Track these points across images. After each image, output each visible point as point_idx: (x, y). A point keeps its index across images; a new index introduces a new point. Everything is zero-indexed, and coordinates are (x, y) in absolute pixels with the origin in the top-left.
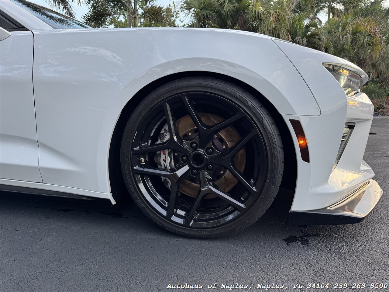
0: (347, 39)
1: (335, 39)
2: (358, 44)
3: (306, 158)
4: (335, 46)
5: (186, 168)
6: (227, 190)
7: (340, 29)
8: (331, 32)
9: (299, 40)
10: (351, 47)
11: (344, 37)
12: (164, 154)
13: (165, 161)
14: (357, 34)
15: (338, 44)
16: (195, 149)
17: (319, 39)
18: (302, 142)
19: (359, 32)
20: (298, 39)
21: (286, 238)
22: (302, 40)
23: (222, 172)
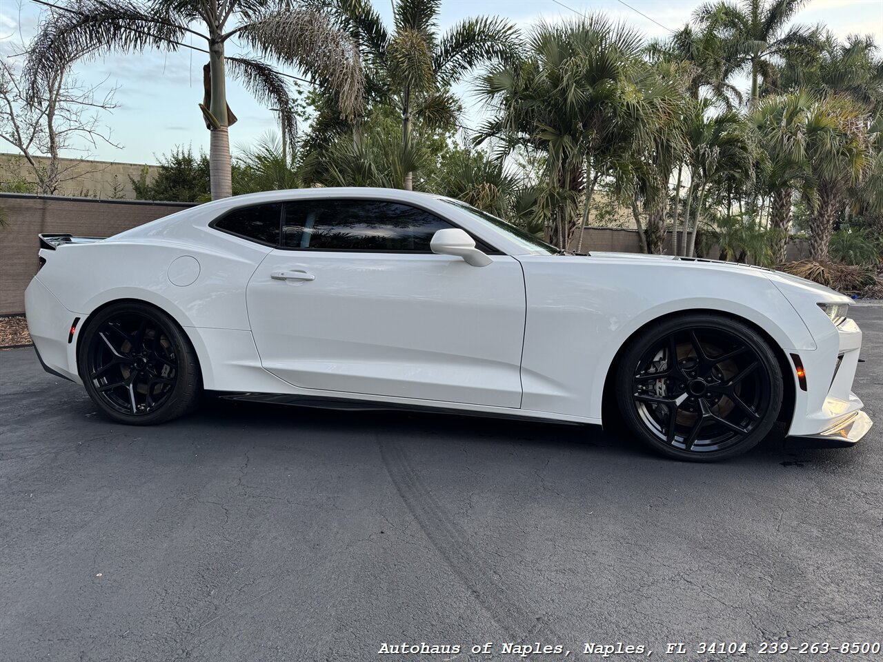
0: (797, 142)
1: (772, 143)
2: (821, 151)
3: (804, 387)
4: (774, 155)
5: (685, 396)
6: (724, 415)
7: (784, 124)
8: (765, 127)
9: (706, 151)
10: (806, 157)
11: (792, 139)
12: (660, 381)
13: (660, 388)
14: (819, 132)
15: (779, 151)
16: (695, 377)
17: (744, 149)
18: (800, 373)
19: (823, 128)
20: (702, 148)
21: (782, 462)
22: (712, 151)
23: (716, 400)
